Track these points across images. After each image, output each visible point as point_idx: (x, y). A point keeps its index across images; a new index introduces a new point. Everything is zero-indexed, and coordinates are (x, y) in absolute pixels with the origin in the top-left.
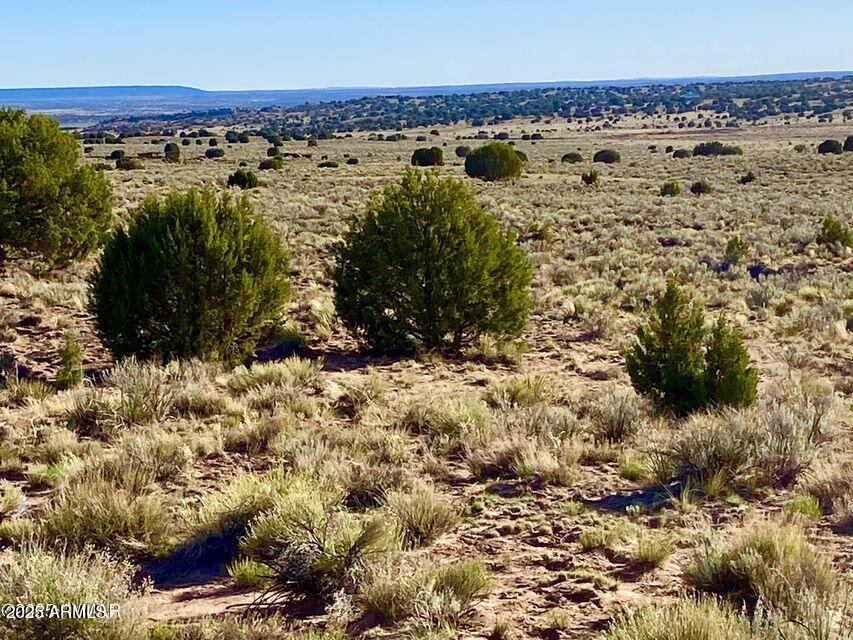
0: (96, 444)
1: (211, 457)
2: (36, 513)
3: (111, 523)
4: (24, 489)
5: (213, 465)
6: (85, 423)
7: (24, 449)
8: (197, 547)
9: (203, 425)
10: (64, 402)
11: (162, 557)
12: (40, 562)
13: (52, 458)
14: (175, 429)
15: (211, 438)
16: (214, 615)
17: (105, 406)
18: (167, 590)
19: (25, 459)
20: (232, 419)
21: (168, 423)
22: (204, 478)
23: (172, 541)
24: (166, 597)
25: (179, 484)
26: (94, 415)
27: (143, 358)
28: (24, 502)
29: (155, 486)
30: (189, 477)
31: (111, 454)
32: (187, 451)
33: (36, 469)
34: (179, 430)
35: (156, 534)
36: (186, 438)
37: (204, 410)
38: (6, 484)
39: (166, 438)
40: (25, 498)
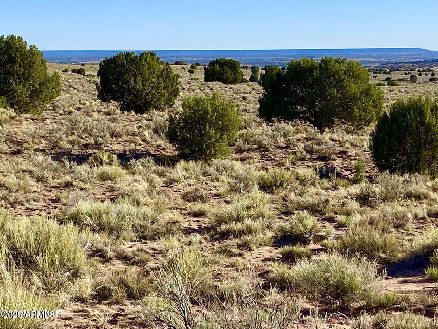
0: (369, 209)
1: (421, 219)
2: (338, 238)
3: (372, 244)
4: (334, 227)
5: (421, 223)
6: (364, 199)
7: (336, 209)
8: (411, 259)
9: (418, 204)
10: (355, 189)
11: (395, 263)
12: (336, 257)
13: (348, 214)
14: (405, 205)
15: (421, 210)
16: (416, 291)
17: (374, 192)
18: (396, 277)
19: (336, 213)
20: (432, 202)
21: (402, 202)
22: (417, 228)
23: (400, 255)
24: (394, 281)
25: (405, 230)
26: (369, 196)
27: (392, 172)
28: (334, 232)
29: (394, 230)
30: (410, 227)
31: (375, 214)
32: (410, 215)
33: (341, 218)
34: (407, 205)
35: (393, 251)
36: (410, 209)
37: (418, 197)
38: (327, 224)
39: (400, 209)
40: (334, 230)
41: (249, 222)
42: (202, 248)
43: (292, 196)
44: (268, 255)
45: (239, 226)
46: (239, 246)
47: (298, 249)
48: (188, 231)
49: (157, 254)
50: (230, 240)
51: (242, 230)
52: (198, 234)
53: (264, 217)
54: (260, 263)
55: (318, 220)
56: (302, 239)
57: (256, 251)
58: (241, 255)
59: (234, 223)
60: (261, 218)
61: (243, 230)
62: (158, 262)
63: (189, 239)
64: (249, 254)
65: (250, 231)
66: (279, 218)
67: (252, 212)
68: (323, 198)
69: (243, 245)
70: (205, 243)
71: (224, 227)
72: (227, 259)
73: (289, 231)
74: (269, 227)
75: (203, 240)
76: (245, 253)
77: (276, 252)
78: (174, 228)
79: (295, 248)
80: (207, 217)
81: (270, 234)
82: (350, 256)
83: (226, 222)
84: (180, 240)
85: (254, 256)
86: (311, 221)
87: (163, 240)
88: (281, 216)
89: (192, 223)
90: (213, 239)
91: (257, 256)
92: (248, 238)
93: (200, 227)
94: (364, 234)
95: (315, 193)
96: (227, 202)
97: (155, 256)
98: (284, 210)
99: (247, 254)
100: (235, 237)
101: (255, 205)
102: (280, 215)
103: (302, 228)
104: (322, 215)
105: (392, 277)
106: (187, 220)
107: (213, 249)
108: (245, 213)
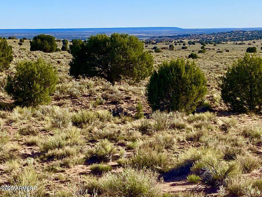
0: (147, 136)
1: (182, 142)
2: (129, 157)
3: (151, 160)
4: (126, 149)
5: (182, 144)
6: (144, 130)
7: (126, 137)
8: (177, 170)
9: (179, 132)
10: (138, 123)
11: (167, 172)
12: (130, 171)
13: (134, 140)
14: (171, 133)
15: (182, 136)
16: (182, 191)
17: (150, 125)
18: (168, 182)
19: (126, 140)
20: (188, 130)
21: (169, 131)
22: (180, 148)
23: (170, 167)
24: (167, 184)
25: (172, 150)
26: (147, 127)
27: (162, 110)
28: (126, 153)
29: (165, 150)
30: (175, 148)
31: (152, 140)
32: (175, 140)
33: (129, 143)
34: (172, 133)
35: (165, 165)
36: (174, 136)
37: (180, 127)
38: (120, 147)
39: (169, 136)
40: (126, 152)
41: (67, 148)
42: (35, 168)
43: (96, 129)
44: (81, 171)
45: (60, 151)
46: (61, 165)
47: (102, 165)
48: (25, 156)
49: (4, 173)
50: (55, 161)
51: (62, 154)
52: (32, 158)
53: (77, 145)
54: (76, 177)
55: (114, 145)
56: (105, 159)
57: (73, 168)
58: (62, 171)
59: (57, 149)
60: (75, 145)
61: (64, 154)
62: (4, 178)
63: (25, 162)
64: (68, 170)
65: (68, 154)
66: (87, 145)
67: (69, 141)
68: (117, 130)
69: (64, 165)
70: (37, 164)
71: (50, 152)
72: (53, 175)
73: (95, 154)
74: (81, 151)
75: (36, 162)
76: (66, 170)
77: (87, 168)
78: (15, 154)
79: (100, 165)
80: (38, 146)
81: (82, 156)
82: (139, 169)
83: (52, 149)
84: (19, 163)
85: (72, 172)
86: (109, 146)
87: (7, 163)
88: (89, 143)
89: (27, 150)
90: (43, 161)
91: (74, 172)
92: (67, 159)
93: (33, 153)
94: (146, 154)
95: (111, 127)
96: (52, 135)
97: (2, 175)
98: (90, 139)
99: (67, 171)
100: (58, 159)
101: (71, 136)
102: (88, 142)
103: (104, 151)
104: (116, 142)
105: (165, 182)
106: (23, 148)
107: (43, 168)
108: (64, 142)
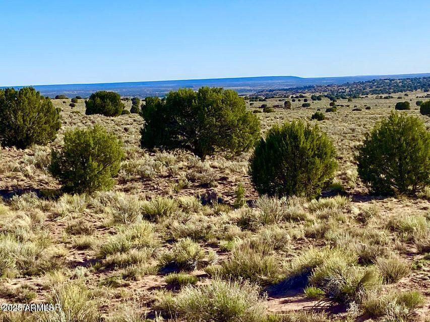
0: (250, 232)
1: (299, 240)
2: (221, 263)
3: (254, 267)
4: (217, 252)
5: (300, 243)
6: (245, 224)
7: (219, 234)
8: (290, 280)
9: (296, 225)
10: (236, 214)
11: (275, 284)
12: (218, 285)
13: (230, 239)
14: (284, 227)
15: (299, 231)
16: (296, 311)
17: (254, 216)
18: (277, 298)
19: (218, 239)
20: (309, 223)
21: (281, 225)
22: (296, 249)
23: (280, 277)
24: (276, 302)
25: (284, 251)
26: (249, 220)
27: (271, 195)
28: (217, 257)
29: (274, 252)
30: (289, 249)
31: (255, 238)
32: (288, 237)
33: (223, 243)
34: (286, 227)
35: (273, 273)
36: (288, 231)
37: (296, 219)
38: (210, 249)
39: (279, 231)
40: (217, 256)
41: (134, 252)
42: (88, 281)
43: (176, 224)
44: (153, 284)
45: (124, 257)
46: (124, 277)
47: (183, 276)
48: (73, 265)
49: (42, 289)
50: (116, 271)
51: (127, 261)
52: (83, 267)
53: (148, 247)
54: (145, 293)
55: (201, 246)
56: (186, 266)
57: (141, 281)
58: (126, 285)
59: (119, 254)
60: (145, 248)
61: (129, 261)
62: (43, 297)
63: (74, 273)
64: (135, 283)
65: (135, 261)
66: (163, 247)
67: (137, 242)
68: (205, 225)
69: (128, 276)
70: (90, 276)
71: (109, 258)
72: (113, 291)
73: (174, 259)
74: (154, 256)
75: (88, 273)
76: (131, 284)
77: (161, 281)
78: (59, 262)
79: (179, 275)
80: (92, 250)
81: (155, 263)
82: (233, 280)
83: (111, 254)
84: (65, 274)
85: (140, 286)
86: (194, 247)
87: (48, 275)
88: (166, 244)
89: (77, 256)
90: (98, 271)
91: (143, 285)
92: (133, 268)
93: (85, 260)
94: (245, 258)
95: (198, 220)
96: (111, 233)
97: (40, 292)
98: (168, 237)
99: (133, 284)
100: (120, 268)
101: (139, 235)
102: (164, 243)
103: (186, 255)
104: (205, 241)
105: (273, 298)
106: (72, 253)
107: (99, 281)
108: (130, 243)
